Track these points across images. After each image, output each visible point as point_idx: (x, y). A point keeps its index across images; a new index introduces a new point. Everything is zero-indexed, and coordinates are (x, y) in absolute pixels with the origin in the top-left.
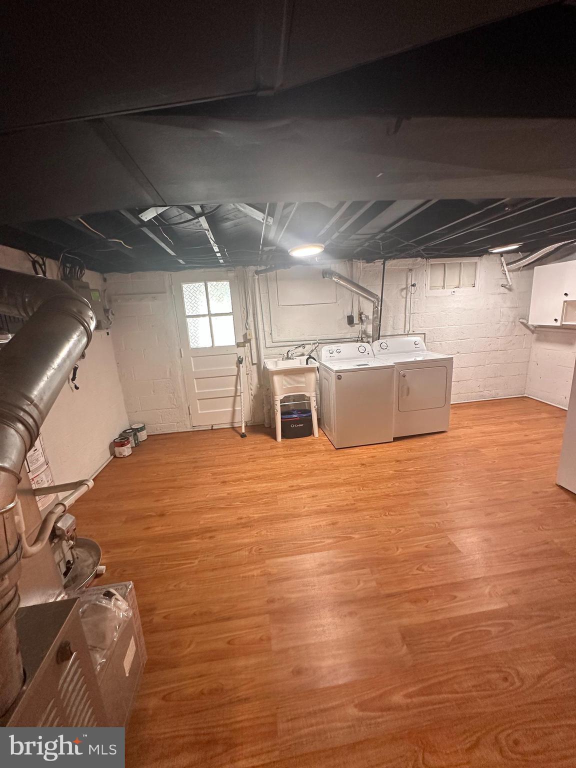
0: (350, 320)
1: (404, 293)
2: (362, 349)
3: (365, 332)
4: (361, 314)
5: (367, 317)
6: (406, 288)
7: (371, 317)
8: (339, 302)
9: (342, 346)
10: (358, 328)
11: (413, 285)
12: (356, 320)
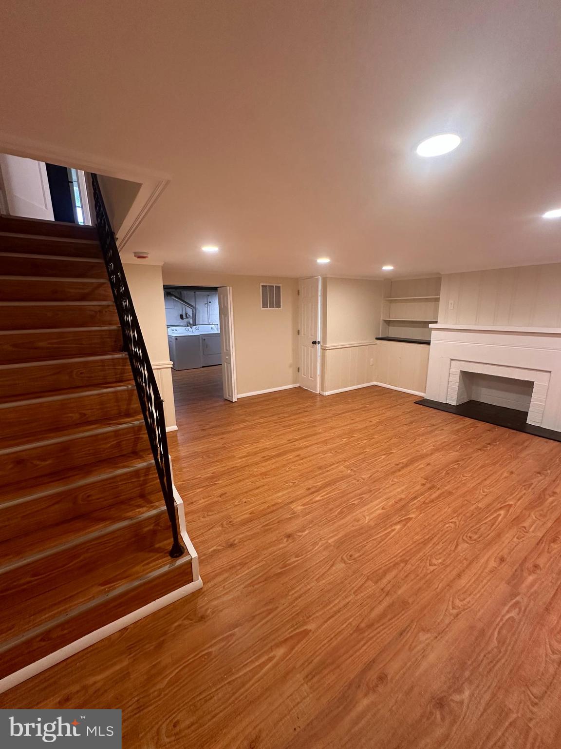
0: (182, 317)
1: (206, 306)
2: (187, 329)
3: (189, 323)
4: (186, 314)
5: (189, 315)
6: (207, 303)
7: (191, 316)
8: (175, 308)
9: (177, 328)
10: (185, 320)
11: (210, 302)
12: (184, 317)
